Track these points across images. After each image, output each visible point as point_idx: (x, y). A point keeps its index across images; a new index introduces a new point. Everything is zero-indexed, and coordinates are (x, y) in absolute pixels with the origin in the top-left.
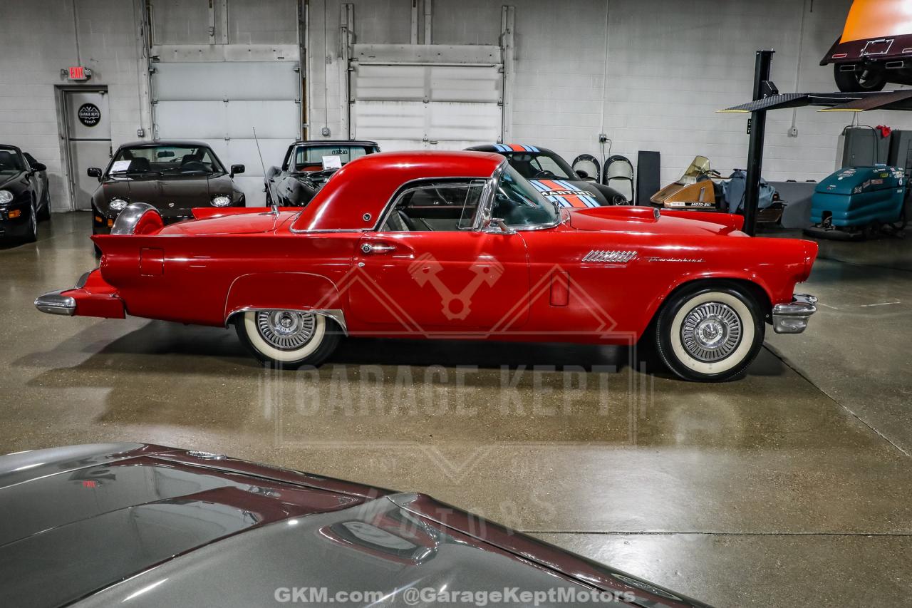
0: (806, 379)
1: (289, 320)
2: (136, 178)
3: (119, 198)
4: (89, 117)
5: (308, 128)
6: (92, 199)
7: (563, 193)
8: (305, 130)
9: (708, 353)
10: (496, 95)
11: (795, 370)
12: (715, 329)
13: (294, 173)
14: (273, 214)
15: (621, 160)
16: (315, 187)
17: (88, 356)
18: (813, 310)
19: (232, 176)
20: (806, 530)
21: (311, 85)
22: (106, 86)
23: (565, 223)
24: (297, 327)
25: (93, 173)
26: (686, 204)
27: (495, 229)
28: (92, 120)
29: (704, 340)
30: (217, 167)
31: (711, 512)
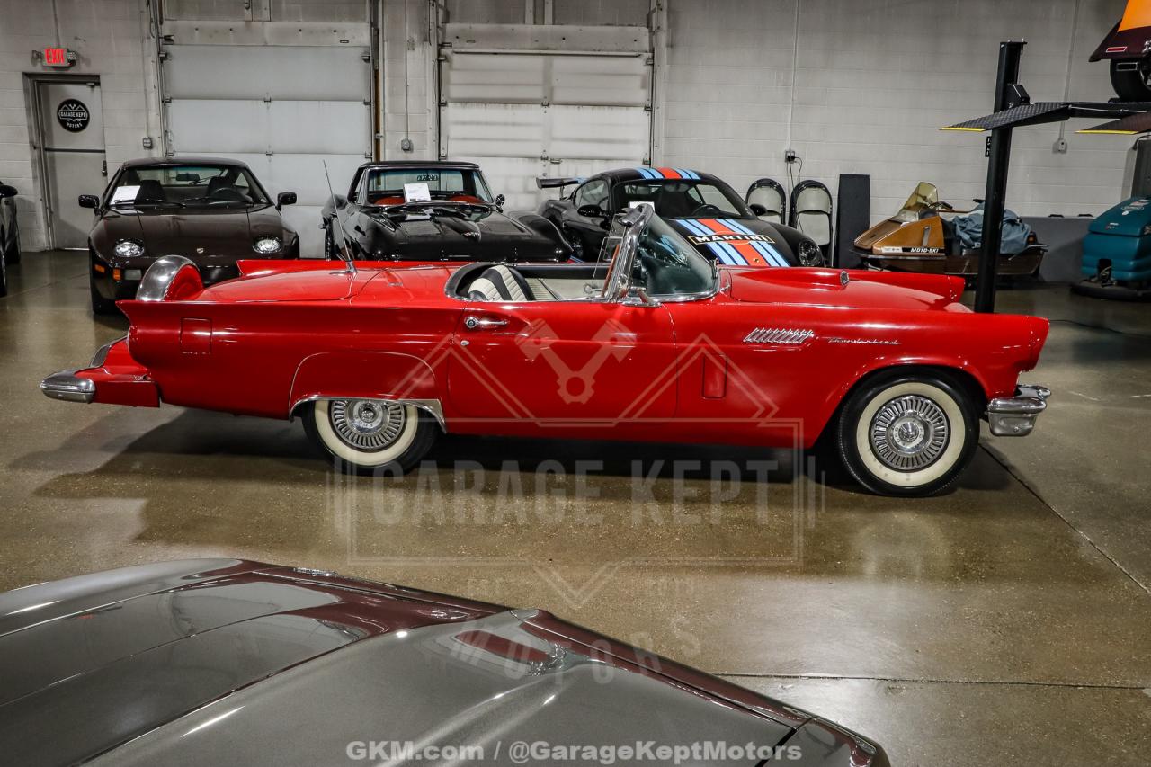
0: (1035, 495)
1: (371, 414)
2: (147, 211)
3: (128, 241)
4: (73, 118)
5: (382, 140)
6: (89, 240)
7: (731, 238)
8: (377, 142)
9: (905, 460)
10: (642, 96)
11: (1022, 482)
12: (914, 429)
13: (364, 207)
14: (348, 273)
15: (815, 187)
16: (395, 228)
17: (107, 457)
18: (1041, 407)
19: (279, 208)
20: (1002, 678)
21: (386, 79)
22: (98, 76)
23: (724, 291)
24: (382, 422)
25: (86, 202)
26: (904, 250)
27: (634, 300)
28: (77, 122)
29: (900, 444)
30: (256, 195)
31: (887, 655)
